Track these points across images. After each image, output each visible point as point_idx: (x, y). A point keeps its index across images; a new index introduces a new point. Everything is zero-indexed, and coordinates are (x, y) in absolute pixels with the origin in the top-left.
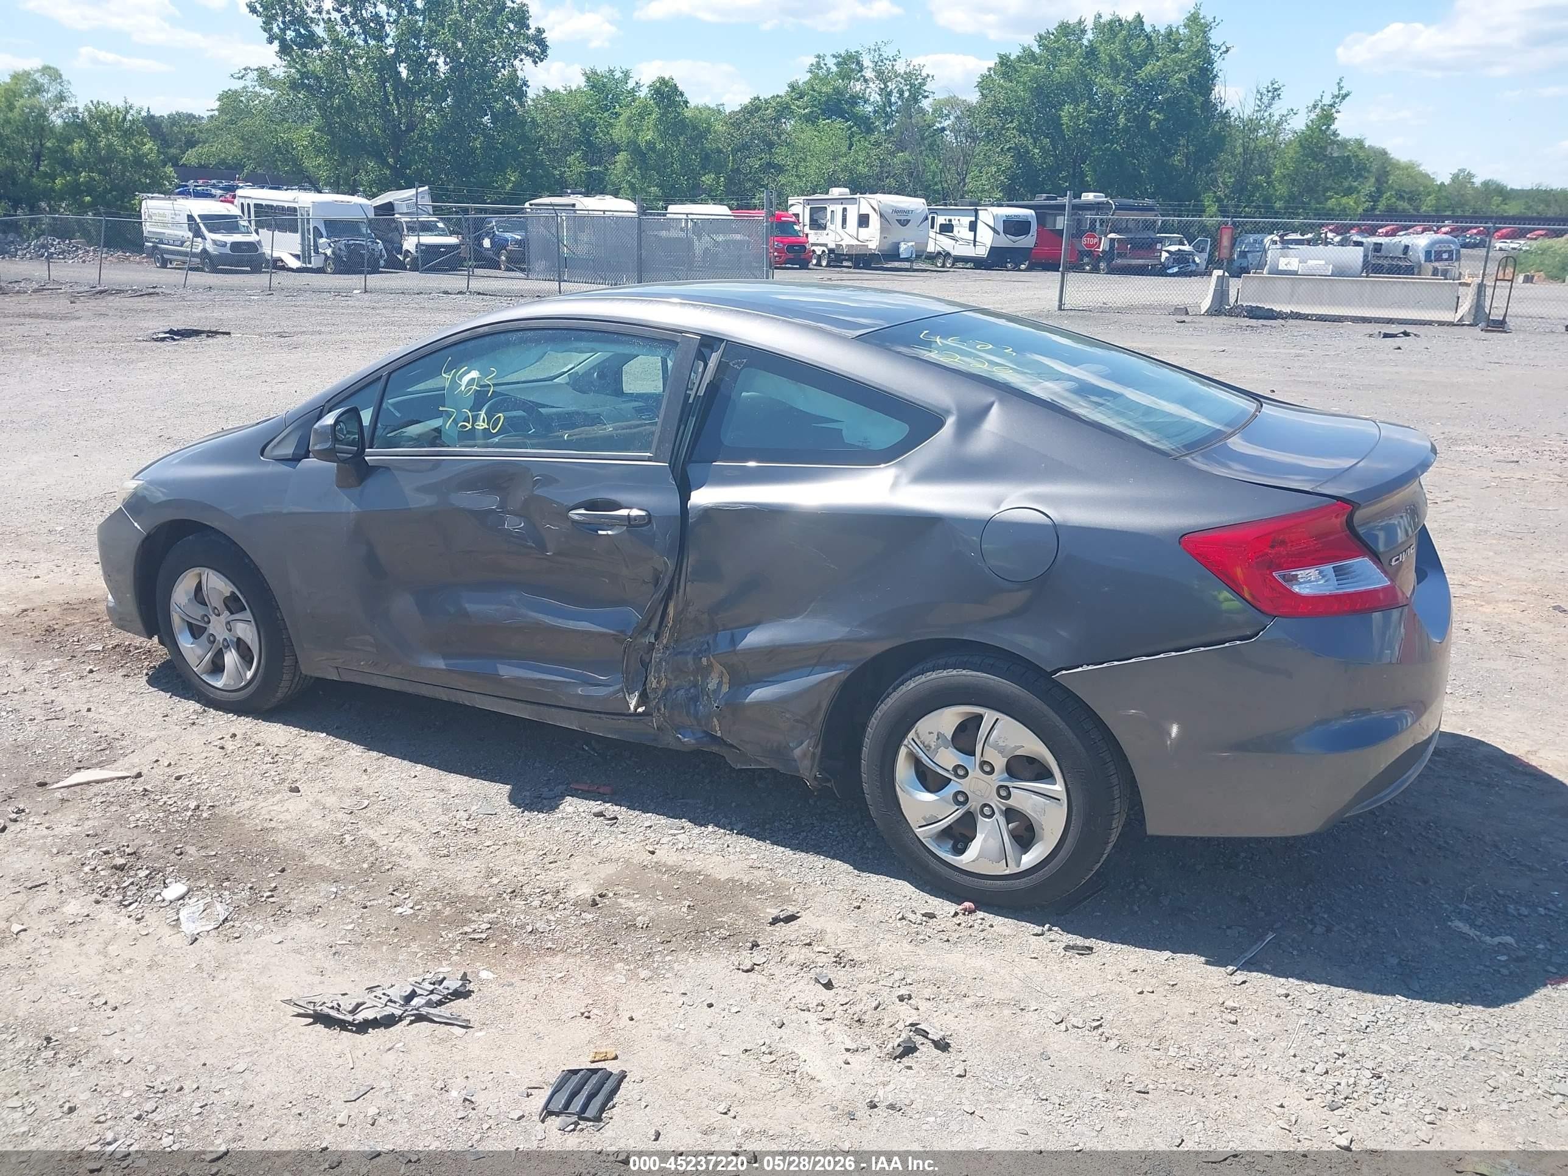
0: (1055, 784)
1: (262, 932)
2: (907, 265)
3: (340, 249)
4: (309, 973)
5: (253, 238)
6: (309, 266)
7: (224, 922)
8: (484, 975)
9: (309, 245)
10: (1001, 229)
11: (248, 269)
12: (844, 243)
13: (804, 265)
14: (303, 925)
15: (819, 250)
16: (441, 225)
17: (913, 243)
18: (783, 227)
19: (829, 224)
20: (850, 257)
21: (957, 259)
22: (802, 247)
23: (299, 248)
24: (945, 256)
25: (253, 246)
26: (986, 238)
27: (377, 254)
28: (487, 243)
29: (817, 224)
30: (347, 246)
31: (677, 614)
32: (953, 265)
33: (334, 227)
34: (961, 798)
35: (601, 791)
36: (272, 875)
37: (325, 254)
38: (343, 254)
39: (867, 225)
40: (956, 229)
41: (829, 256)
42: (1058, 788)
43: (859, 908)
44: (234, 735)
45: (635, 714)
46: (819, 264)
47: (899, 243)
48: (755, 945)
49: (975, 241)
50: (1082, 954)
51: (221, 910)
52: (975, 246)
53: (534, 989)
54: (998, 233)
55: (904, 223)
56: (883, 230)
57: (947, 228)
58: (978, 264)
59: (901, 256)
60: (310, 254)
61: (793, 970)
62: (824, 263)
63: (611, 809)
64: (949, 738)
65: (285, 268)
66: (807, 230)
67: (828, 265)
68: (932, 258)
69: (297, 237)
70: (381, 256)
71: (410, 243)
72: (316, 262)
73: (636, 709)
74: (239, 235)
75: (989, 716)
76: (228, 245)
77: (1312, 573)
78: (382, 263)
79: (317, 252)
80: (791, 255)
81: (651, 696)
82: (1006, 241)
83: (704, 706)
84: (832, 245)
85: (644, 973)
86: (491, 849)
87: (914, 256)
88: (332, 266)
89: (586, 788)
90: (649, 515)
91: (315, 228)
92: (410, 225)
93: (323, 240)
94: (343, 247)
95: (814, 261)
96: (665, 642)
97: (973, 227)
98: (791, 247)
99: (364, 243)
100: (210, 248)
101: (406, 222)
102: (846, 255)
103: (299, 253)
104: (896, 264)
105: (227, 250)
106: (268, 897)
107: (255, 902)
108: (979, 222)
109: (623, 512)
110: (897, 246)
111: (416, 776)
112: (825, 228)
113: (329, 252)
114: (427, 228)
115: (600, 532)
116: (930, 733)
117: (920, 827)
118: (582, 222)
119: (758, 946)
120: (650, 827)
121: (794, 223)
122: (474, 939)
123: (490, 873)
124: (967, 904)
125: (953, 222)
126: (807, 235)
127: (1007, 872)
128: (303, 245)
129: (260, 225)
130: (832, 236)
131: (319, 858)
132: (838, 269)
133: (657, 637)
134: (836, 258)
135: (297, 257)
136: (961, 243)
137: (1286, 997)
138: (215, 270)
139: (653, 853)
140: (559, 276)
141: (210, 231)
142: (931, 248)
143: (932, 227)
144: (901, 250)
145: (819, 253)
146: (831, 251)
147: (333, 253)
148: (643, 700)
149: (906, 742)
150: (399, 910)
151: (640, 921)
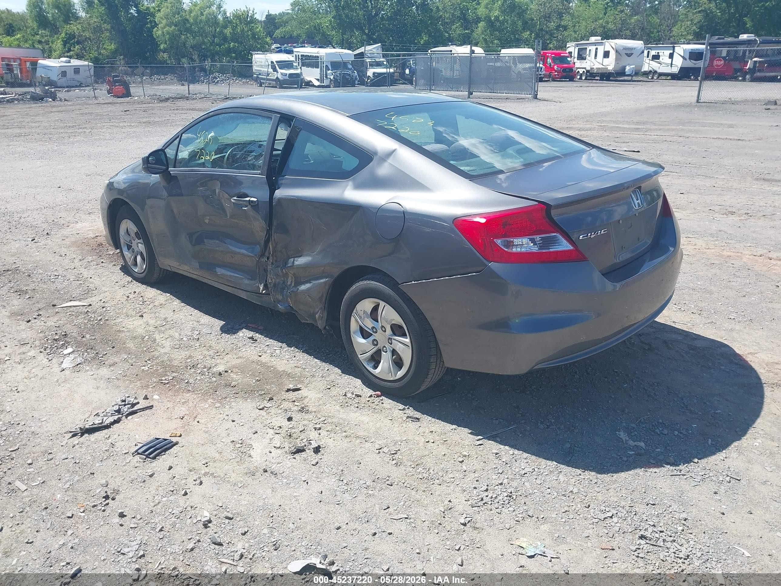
0: (407, 338)
1: (88, 371)
2: (629, 78)
3: (337, 76)
4: (93, 388)
5: (298, 71)
6: (323, 84)
7: (77, 365)
8: (156, 397)
9: (323, 74)
10: (687, 57)
11: (296, 86)
12: (595, 67)
13: (571, 79)
14: (105, 370)
15: (581, 71)
16: (385, 63)
17: (634, 66)
18: (560, 59)
19: (587, 57)
20: (597, 74)
21: (661, 74)
22: (571, 70)
23: (319, 76)
24: (654, 73)
25: (298, 75)
26: (678, 62)
27: (354, 78)
28: (407, 71)
29: (581, 57)
30: (340, 74)
31: (274, 248)
32: (658, 77)
33: (335, 65)
34: (375, 343)
36: (108, 349)
37: (330, 78)
38: (338, 78)
39: (608, 57)
40: (661, 58)
41: (587, 74)
42: (407, 340)
43: (329, 389)
44: (135, 292)
45: (262, 294)
46: (581, 78)
47: (625, 66)
48: (271, 399)
49: (672, 64)
50: (414, 421)
51: (79, 360)
52: (671, 66)
53: (170, 405)
54: (686, 59)
55: (629, 55)
56: (616, 59)
57: (656, 57)
58: (674, 77)
59: (627, 74)
60: (323, 78)
61: (280, 411)
62: (584, 78)
63: (257, 336)
64: (369, 313)
65: (313, 86)
66: (576, 60)
67: (586, 79)
68: (646, 74)
69: (318, 70)
70: (356, 79)
71: (370, 72)
72: (326, 82)
73: (262, 291)
74: (293, 70)
75: (382, 304)
76: (288, 75)
78: (357, 82)
79: (326, 77)
80: (565, 74)
81: (269, 286)
82: (690, 64)
83: (286, 292)
84: (588, 68)
85: (218, 405)
86: (196, 347)
87: (634, 73)
88: (333, 84)
89: (253, 326)
90: (258, 201)
91: (326, 66)
92: (371, 63)
93: (330, 71)
94: (338, 75)
95: (578, 77)
96: (271, 261)
97: (671, 56)
98: (565, 70)
99: (348, 73)
100: (280, 77)
101: (369, 62)
102: (596, 73)
103: (319, 78)
105: (287, 78)
106: (100, 357)
107: (94, 358)
108: (675, 54)
109: (248, 199)
110: (624, 68)
111: (191, 315)
112: (585, 59)
113: (332, 77)
114: (379, 64)
115: (243, 208)
116: (361, 311)
117: (361, 355)
118: (454, 59)
119: (273, 399)
120: (268, 345)
121: (568, 57)
122: (162, 383)
123: (190, 357)
124: (379, 393)
125: (660, 54)
126: (574, 63)
127: (392, 379)
128: (321, 74)
129: (303, 65)
130: (589, 62)
131: (131, 345)
132: (591, 81)
133: (268, 259)
134: (591, 75)
135: (318, 80)
136: (663, 65)
137: (496, 454)
138: (281, 87)
139: (260, 356)
141: (280, 69)
142: (645, 68)
143: (648, 57)
144: (626, 70)
145: (581, 72)
146: (588, 71)
147: (334, 78)
148: (266, 287)
149: (353, 314)
150: (143, 368)
151: (233, 383)
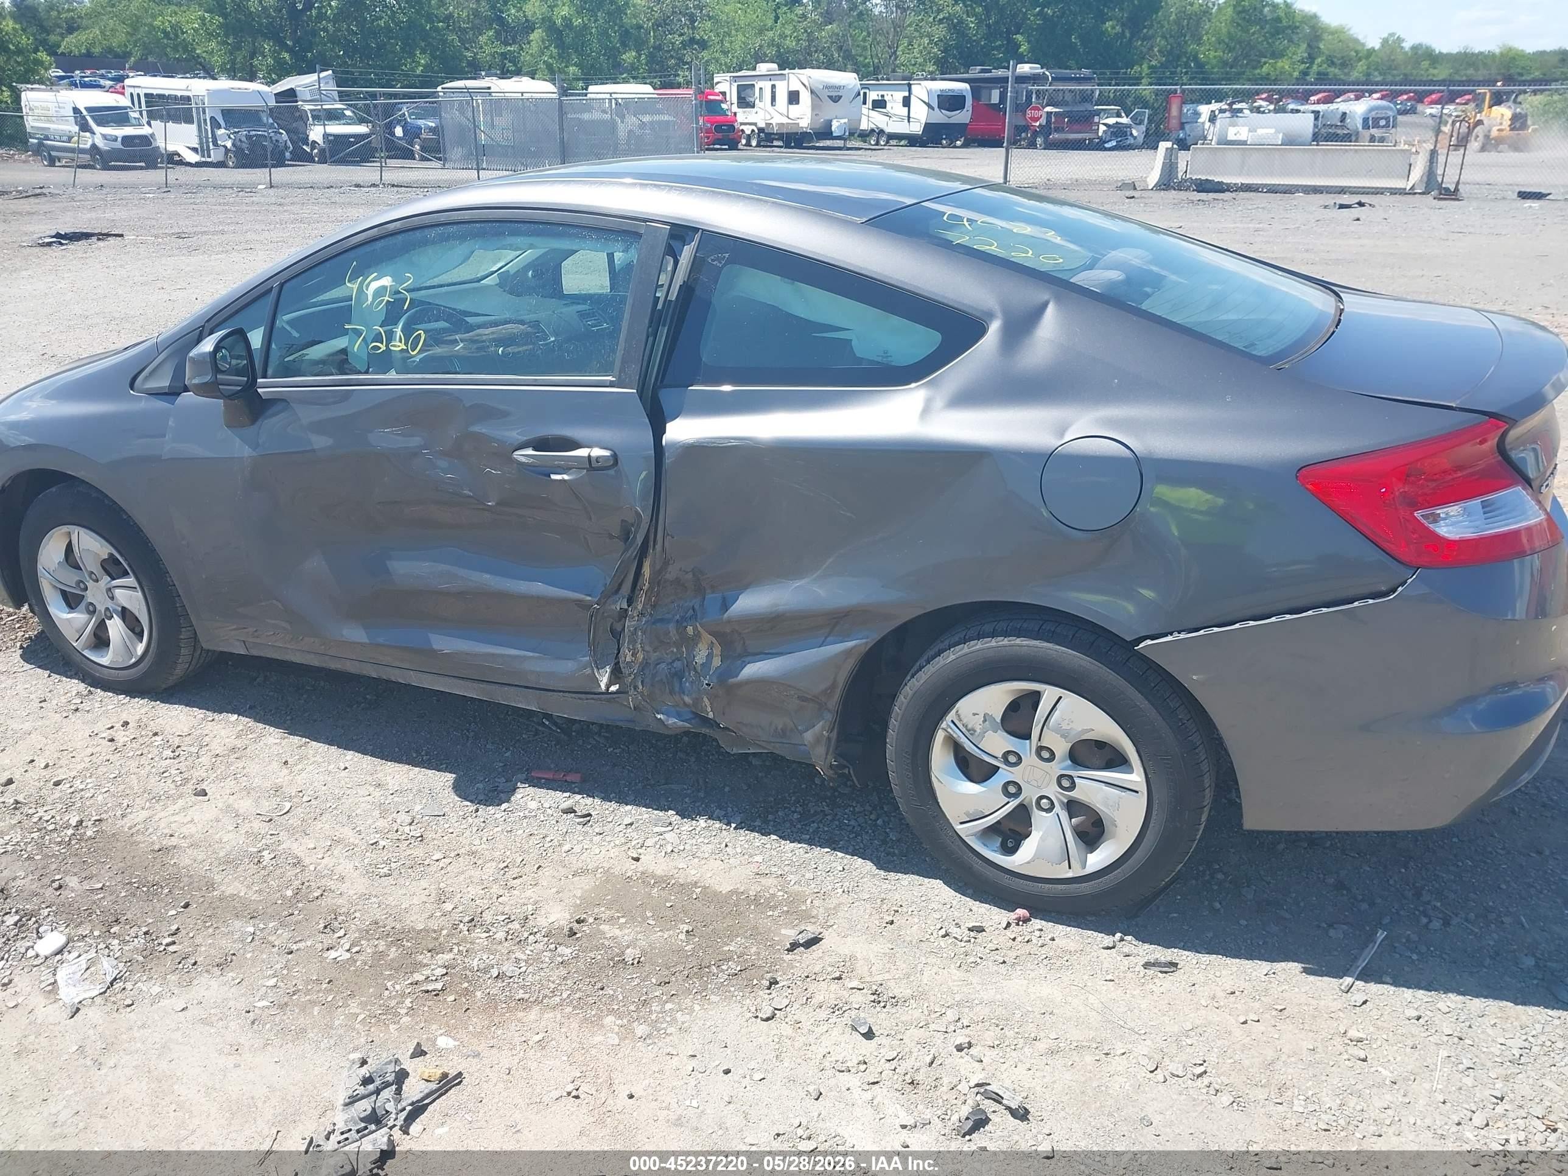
0: (1130, 770)
1: (159, 996)
2: (840, 143)
3: (240, 140)
4: (221, 1052)
5: (145, 131)
6: (209, 160)
7: (112, 984)
8: (443, 1042)
9: (207, 138)
10: (935, 105)
11: (143, 164)
12: (774, 122)
13: (733, 146)
14: (214, 983)
15: (748, 130)
16: (348, 113)
17: (846, 120)
18: (712, 106)
19: (757, 102)
20: (780, 136)
21: (892, 137)
22: (732, 128)
23: (197, 140)
24: (878, 134)
25: (146, 140)
26: (921, 115)
27: (282, 145)
28: (399, 131)
29: (744, 102)
30: (249, 137)
31: (656, 574)
32: (887, 142)
33: (233, 117)
34: (1012, 789)
35: (568, 778)
36: (173, 912)
37: (225, 147)
38: (244, 146)
39: (798, 103)
40: (889, 105)
41: (759, 136)
42: (1136, 777)
43: (892, 923)
44: (126, 724)
45: (607, 692)
46: (748, 144)
47: (831, 121)
48: (774, 982)
49: (909, 117)
50: (1166, 972)
51: (108, 967)
52: (909, 121)
53: (506, 1059)
54: (933, 109)
55: (836, 99)
56: (814, 107)
57: (880, 104)
58: (913, 141)
59: (834, 135)
60: (208, 147)
61: (823, 1014)
62: (754, 143)
63: (583, 803)
64: (998, 720)
65: (182, 163)
66: (735, 108)
67: (758, 145)
68: (864, 135)
69: (194, 127)
70: (287, 148)
71: (316, 133)
72: (216, 156)
73: (608, 687)
74: (131, 128)
75: (1049, 693)
76: (119, 139)
77: (1454, 510)
78: (288, 155)
79: (215, 144)
80: (720, 135)
81: (626, 671)
82: (941, 117)
83: (692, 683)
84: (762, 125)
85: (641, 1030)
86: (441, 864)
87: (847, 134)
88: (234, 159)
89: (550, 776)
90: (615, 457)
91: (212, 118)
92: (314, 113)
93: (221, 132)
94: (244, 139)
95: (744, 141)
96: (640, 607)
97: (907, 102)
98: (718, 129)
99: (266, 134)
100: (100, 143)
101: (311, 111)
102: (777, 134)
103: (197, 146)
104: (828, 143)
105: (118, 145)
106: (167, 945)
107: (149, 954)
108: (913, 98)
109: (582, 452)
110: (829, 124)
111: (346, 768)
112: (753, 107)
113: (229, 144)
114: (333, 116)
115: (553, 477)
116: (974, 714)
117: (962, 823)
118: (498, 105)
119: (777, 983)
120: (631, 824)
121: (722, 102)
122: (427, 991)
123: (442, 897)
124: (1021, 912)
125: (886, 98)
126: (735, 114)
127: (1070, 874)
128: (200, 137)
129: (152, 116)
130: (761, 113)
131: (231, 886)
132: (769, 149)
133: (630, 602)
134: (767, 137)
135: (195, 150)
136: (895, 119)
137: (1418, 1020)
138: (106, 167)
139: (637, 859)
140: (477, 164)
141: (99, 124)
142: (864, 126)
143: (864, 103)
144: (833, 129)
145: (748, 132)
146: (761, 130)
147: (234, 145)
148: (617, 675)
149: (944, 725)
150: (333, 954)
151: (630, 954)
